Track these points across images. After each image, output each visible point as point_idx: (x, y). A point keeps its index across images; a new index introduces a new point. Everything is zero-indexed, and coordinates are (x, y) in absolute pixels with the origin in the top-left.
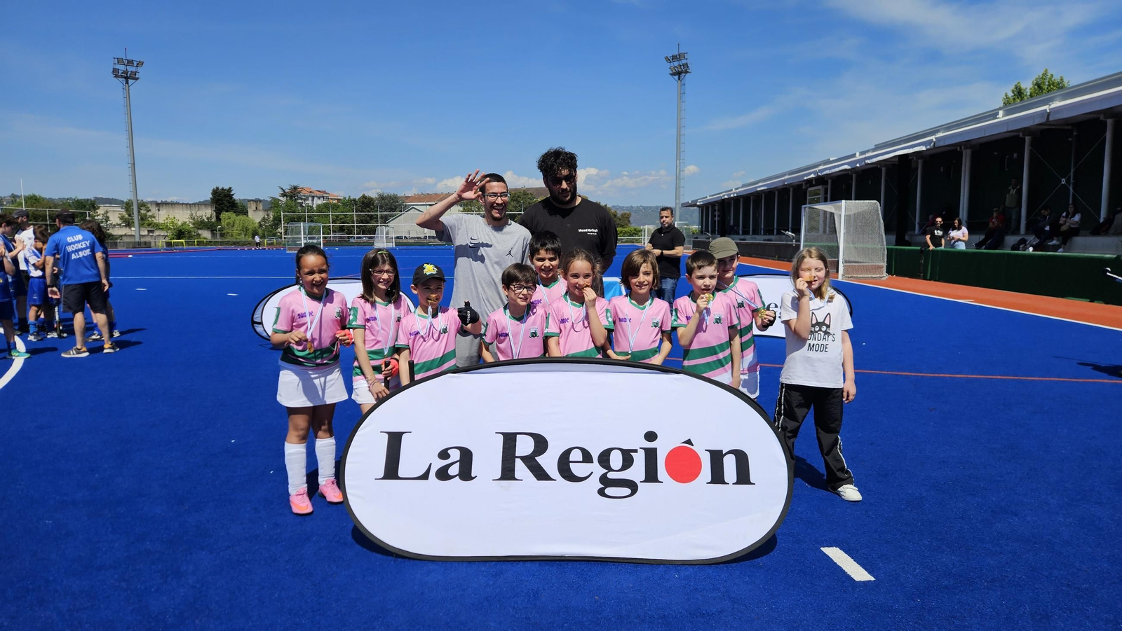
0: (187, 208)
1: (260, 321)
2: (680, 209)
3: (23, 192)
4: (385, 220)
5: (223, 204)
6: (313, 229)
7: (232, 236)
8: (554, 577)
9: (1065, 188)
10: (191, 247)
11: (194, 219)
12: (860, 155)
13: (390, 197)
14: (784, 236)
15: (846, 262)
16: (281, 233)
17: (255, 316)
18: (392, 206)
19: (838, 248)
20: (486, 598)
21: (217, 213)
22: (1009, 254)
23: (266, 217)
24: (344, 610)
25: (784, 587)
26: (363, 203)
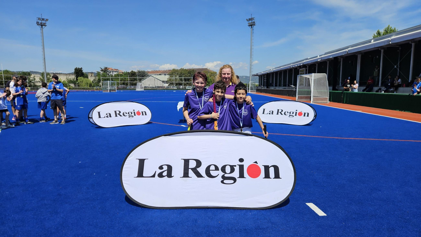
0: (65, 75)
1: (91, 117)
2: (252, 77)
3: (2, 69)
4: (140, 80)
5: (79, 74)
6: (113, 84)
7: (82, 86)
9: (396, 69)
11: (68, 79)
12: (319, 57)
13: (142, 71)
14: (290, 87)
15: (314, 97)
16: (101, 85)
17: (90, 115)
18: (143, 75)
19: (311, 91)
20: (177, 222)
21: (76, 77)
22: (375, 94)
23: (95, 79)
24: (121, 227)
25: (292, 218)
26: (132, 74)
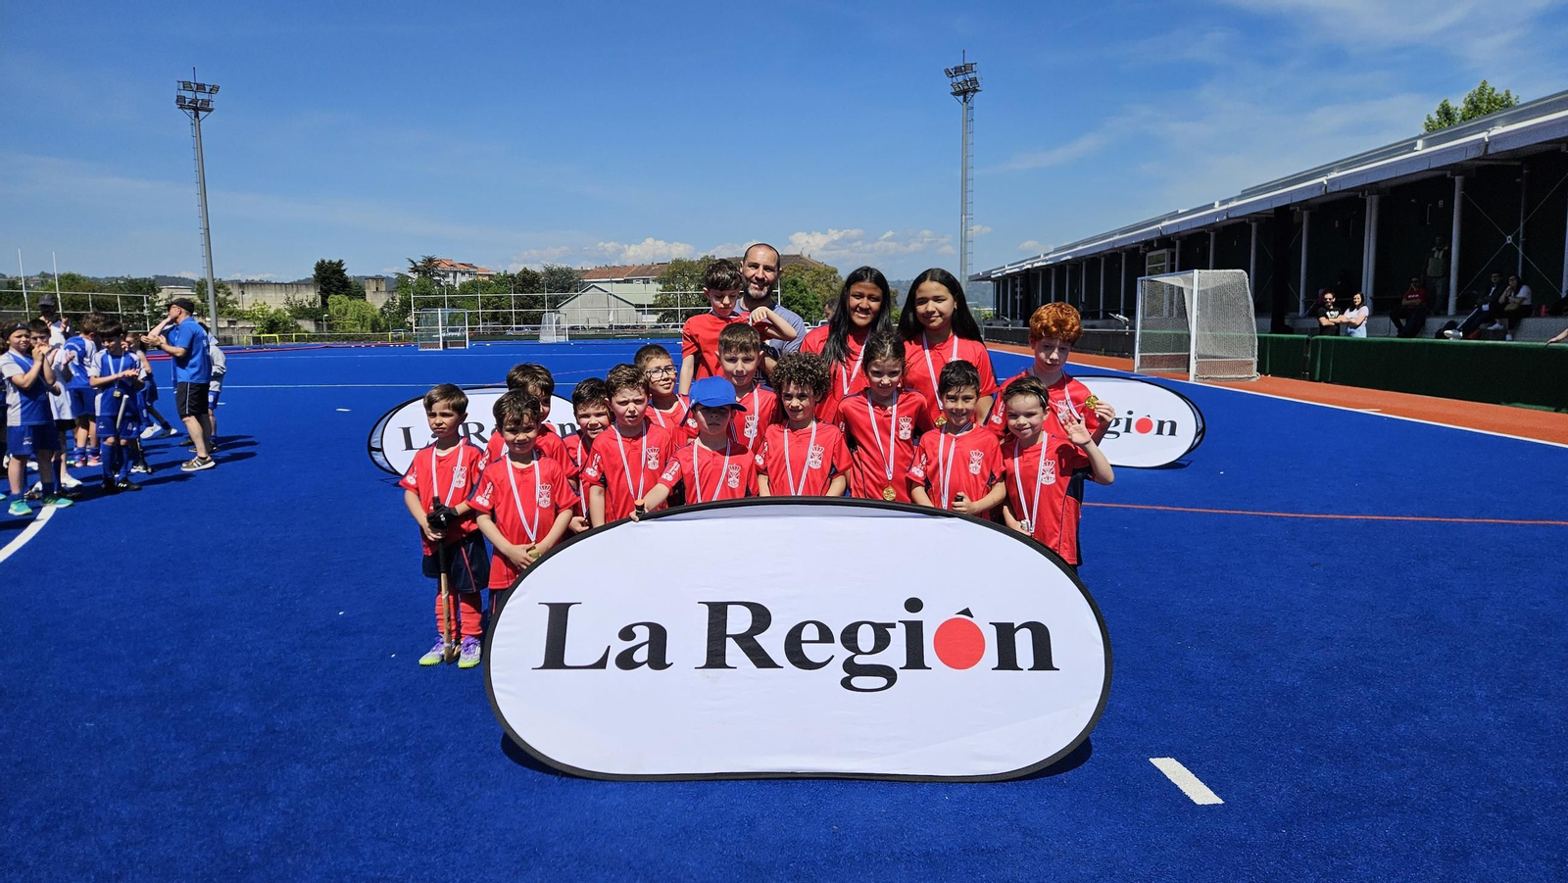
0: (282, 290)
1: (380, 447)
3: (56, 270)
4: (555, 304)
5: (331, 283)
6: (456, 317)
7: (344, 327)
8: (777, 800)
9: (1511, 250)
10: (287, 344)
11: (291, 305)
12: (1220, 205)
13: (561, 271)
14: (1113, 321)
15: (1200, 357)
16: (411, 324)
17: (373, 440)
18: (564, 284)
19: (1189, 337)
20: (684, 828)
21: (322, 296)
22: (1431, 344)
23: (391, 300)
24: (488, 845)
25: (1096, 813)
26: (524, 280)
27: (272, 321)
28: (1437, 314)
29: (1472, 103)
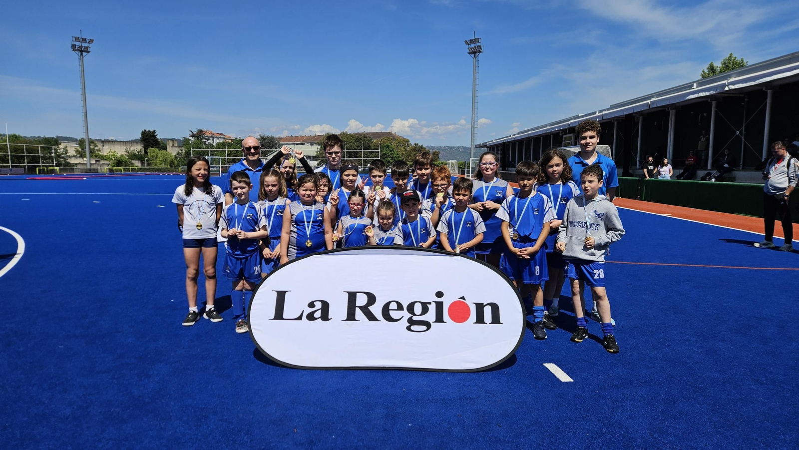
0: (123, 145)
5: (149, 142)
6: (214, 160)
7: (156, 165)
8: (378, 379)
9: (739, 138)
10: (127, 172)
11: (128, 153)
12: (599, 113)
13: (268, 138)
18: (270, 144)
20: (337, 389)
21: (144, 148)
22: (699, 183)
23: (180, 151)
24: (251, 395)
25: (518, 384)
27: (119, 161)
28: (702, 169)
29: (725, 64)
